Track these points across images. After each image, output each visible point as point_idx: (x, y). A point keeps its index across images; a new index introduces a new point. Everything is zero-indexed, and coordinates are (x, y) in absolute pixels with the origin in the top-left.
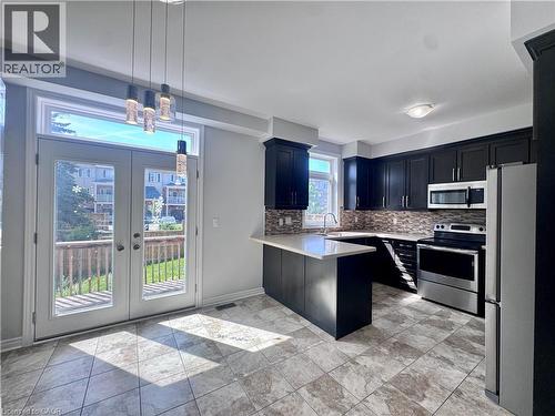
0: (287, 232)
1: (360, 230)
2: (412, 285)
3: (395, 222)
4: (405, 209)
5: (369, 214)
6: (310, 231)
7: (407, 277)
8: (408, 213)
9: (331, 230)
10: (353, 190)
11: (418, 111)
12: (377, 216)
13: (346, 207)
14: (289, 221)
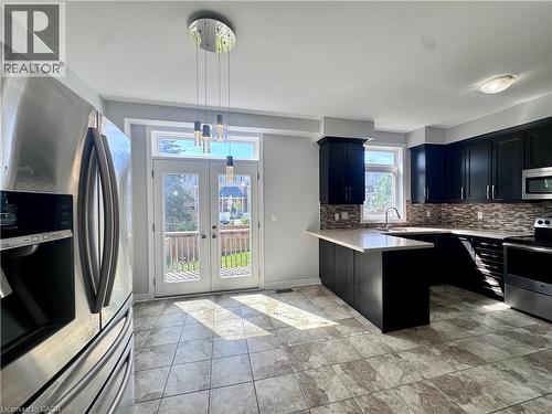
0: (343, 226)
1: (433, 225)
2: (498, 291)
3: (480, 216)
4: (491, 201)
5: (445, 208)
6: (371, 226)
7: (491, 281)
8: (498, 206)
9: (395, 225)
10: (422, 180)
11: (493, 86)
12: (457, 210)
13: (414, 199)
14: (345, 216)
